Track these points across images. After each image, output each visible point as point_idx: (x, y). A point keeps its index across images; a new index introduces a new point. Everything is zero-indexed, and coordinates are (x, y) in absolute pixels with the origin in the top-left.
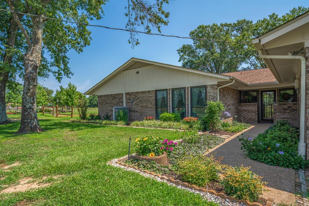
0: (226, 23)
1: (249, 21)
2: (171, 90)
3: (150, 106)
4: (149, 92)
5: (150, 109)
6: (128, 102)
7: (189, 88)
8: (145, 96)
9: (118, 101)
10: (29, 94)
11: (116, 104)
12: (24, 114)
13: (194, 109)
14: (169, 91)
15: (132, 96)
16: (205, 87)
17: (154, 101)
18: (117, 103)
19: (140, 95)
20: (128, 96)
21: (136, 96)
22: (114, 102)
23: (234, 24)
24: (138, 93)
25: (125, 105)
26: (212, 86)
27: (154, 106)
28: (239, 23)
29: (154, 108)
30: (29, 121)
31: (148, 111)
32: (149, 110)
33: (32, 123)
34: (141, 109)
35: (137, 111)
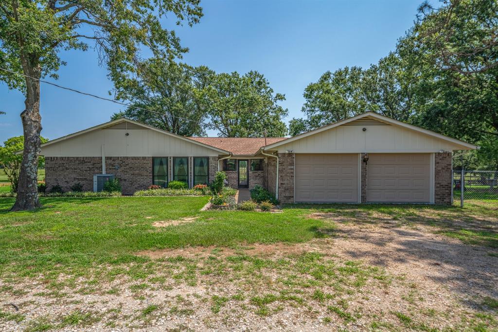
0: (186, 64)
1: (212, 71)
2: (172, 158)
3: (145, 173)
4: (144, 158)
5: (146, 177)
6: (111, 169)
7: (192, 158)
8: (137, 162)
9: (91, 166)
10: (35, 163)
11: (86, 170)
12: (27, 186)
13: (196, 177)
14: (170, 158)
15: (117, 162)
16: (208, 158)
17: (151, 169)
18: (88, 169)
19: (130, 161)
20: (109, 161)
21: (124, 162)
22: (82, 168)
23: (196, 68)
24: (127, 158)
25: (104, 172)
26: (214, 158)
27: (151, 174)
28: (201, 69)
29: (150, 176)
30: (33, 194)
31: (142, 180)
32: (143, 178)
33: (36, 196)
34: (131, 177)
35: (125, 180)
